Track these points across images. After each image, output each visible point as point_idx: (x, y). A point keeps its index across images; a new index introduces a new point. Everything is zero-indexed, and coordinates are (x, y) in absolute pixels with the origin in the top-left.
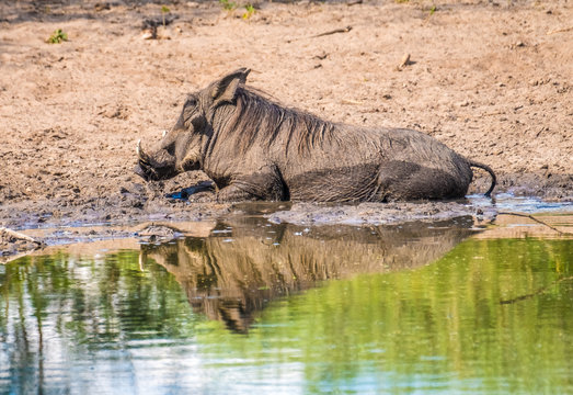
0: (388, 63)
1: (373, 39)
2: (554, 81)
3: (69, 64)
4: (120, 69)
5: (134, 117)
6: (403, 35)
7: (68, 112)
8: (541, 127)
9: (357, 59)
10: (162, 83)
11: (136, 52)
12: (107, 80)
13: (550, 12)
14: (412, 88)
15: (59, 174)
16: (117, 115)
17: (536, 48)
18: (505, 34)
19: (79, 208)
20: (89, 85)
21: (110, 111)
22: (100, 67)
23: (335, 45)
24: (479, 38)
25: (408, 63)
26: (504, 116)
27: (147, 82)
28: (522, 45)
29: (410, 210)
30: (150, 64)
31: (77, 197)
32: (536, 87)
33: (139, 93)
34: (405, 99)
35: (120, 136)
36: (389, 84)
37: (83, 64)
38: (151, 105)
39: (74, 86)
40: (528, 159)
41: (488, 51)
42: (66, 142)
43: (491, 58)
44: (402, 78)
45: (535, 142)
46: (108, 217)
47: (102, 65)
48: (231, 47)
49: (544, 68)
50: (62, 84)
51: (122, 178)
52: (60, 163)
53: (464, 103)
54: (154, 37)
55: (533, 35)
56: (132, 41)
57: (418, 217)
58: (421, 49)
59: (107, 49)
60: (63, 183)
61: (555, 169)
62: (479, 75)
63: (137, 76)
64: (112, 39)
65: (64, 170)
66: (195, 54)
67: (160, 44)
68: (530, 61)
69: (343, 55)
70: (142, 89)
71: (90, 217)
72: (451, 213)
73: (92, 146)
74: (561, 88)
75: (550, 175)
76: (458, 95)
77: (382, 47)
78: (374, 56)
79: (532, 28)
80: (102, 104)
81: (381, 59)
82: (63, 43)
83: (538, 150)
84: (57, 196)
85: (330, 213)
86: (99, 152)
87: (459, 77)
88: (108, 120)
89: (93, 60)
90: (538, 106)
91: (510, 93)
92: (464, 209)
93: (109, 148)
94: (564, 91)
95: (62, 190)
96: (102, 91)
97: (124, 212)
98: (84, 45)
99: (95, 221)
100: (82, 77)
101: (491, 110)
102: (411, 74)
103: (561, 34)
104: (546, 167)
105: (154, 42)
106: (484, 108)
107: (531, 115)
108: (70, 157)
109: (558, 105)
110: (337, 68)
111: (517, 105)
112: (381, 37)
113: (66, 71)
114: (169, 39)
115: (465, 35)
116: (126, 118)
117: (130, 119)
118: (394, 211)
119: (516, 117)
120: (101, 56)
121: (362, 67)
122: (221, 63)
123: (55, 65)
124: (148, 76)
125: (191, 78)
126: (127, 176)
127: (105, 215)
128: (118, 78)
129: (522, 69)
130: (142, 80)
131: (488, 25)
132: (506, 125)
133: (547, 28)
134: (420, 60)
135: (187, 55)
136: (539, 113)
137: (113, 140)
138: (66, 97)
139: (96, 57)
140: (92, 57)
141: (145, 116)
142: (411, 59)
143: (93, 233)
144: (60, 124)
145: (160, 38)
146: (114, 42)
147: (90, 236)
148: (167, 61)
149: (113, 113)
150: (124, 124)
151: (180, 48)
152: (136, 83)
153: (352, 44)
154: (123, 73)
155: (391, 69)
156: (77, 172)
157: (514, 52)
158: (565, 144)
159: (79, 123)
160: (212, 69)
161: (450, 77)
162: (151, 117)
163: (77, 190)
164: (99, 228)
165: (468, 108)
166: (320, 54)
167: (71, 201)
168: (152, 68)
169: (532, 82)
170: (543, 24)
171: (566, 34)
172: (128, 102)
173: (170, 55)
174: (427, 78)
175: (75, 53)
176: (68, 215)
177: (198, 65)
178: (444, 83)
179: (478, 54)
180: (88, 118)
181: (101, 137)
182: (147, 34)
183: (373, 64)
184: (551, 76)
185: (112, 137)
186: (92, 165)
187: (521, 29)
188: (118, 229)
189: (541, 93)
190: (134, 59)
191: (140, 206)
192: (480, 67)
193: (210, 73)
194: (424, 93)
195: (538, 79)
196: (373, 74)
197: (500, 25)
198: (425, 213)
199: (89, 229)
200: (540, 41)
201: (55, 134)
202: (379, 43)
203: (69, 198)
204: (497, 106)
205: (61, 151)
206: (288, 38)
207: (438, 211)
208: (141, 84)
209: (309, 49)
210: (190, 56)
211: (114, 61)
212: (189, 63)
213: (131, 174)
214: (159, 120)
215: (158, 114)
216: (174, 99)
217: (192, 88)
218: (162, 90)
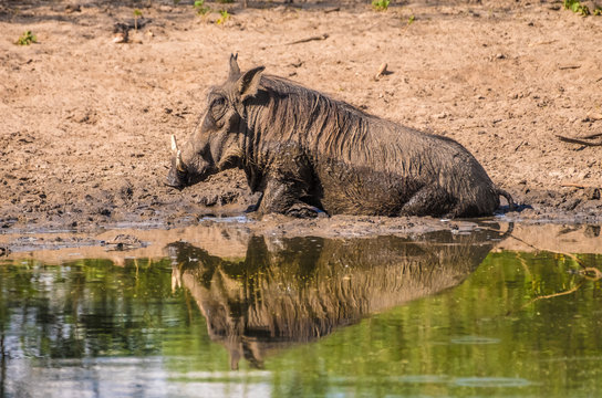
0: (365, 73)
1: (350, 48)
2: (534, 94)
3: (38, 66)
4: (89, 73)
5: (103, 122)
6: (381, 44)
7: (35, 116)
8: (519, 141)
9: (333, 67)
10: (133, 88)
11: (107, 56)
12: (77, 84)
13: (531, 24)
14: (389, 99)
15: (25, 179)
16: (86, 120)
17: (517, 61)
18: (485, 45)
19: (45, 214)
20: (58, 89)
21: (79, 115)
22: (69, 71)
23: (311, 53)
24: (458, 49)
25: (385, 72)
26: (482, 130)
27: (117, 86)
28: (502, 57)
29: (383, 223)
30: (121, 68)
31: (43, 202)
32: (515, 101)
33: (109, 98)
34: (381, 110)
35: (88, 142)
36: (365, 94)
37: (52, 67)
38: (120, 110)
39: (42, 89)
40: (506, 174)
41: (467, 63)
42: (34, 147)
43: (470, 70)
44: (378, 88)
45: (514, 156)
46: (75, 224)
47: (72, 68)
48: (204, 53)
49: (524, 81)
50: (30, 87)
51: (90, 184)
52: (26, 167)
53: (442, 115)
54: (126, 40)
55: (513, 48)
56: (103, 44)
57: (392, 231)
58: (400, 59)
59: (77, 52)
60: (29, 187)
61: (533, 185)
62: (457, 87)
63: (107, 81)
64: (82, 42)
65: (31, 175)
66: (167, 59)
67: (131, 48)
68: (510, 73)
69: (318, 63)
70: (112, 94)
71: (56, 223)
72: (426, 228)
73: (59, 151)
74: (541, 101)
75: (528, 191)
76: (435, 107)
77: (360, 56)
78: (351, 65)
79: (513, 40)
80: (71, 108)
81: (358, 69)
82: (32, 45)
83: (517, 165)
84: (23, 201)
85: (302, 225)
86: (66, 157)
87: (437, 88)
88: (76, 125)
89: (63, 62)
90: (517, 120)
91: (489, 106)
92: (440, 224)
93: (77, 153)
94: (545, 105)
95: (28, 195)
96: (70, 95)
97: (91, 220)
98: (54, 47)
99: (60, 227)
100: (51, 81)
101: (470, 122)
102: (388, 84)
103: (542, 47)
104: (525, 183)
105: (126, 46)
106: (462, 120)
107: (510, 128)
108: (37, 162)
109: (538, 119)
110: (312, 77)
111: (496, 118)
112: (358, 45)
113: (34, 74)
114: (141, 43)
115: (443, 46)
116: (94, 123)
117: (99, 124)
118: (367, 224)
119: (494, 130)
120: (70, 59)
121: (338, 77)
122: (194, 69)
123: (23, 67)
124: (118, 80)
125: (162, 84)
126: (94, 183)
127: (71, 222)
128: (88, 81)
129: (502, 82)
130: (112, 85)
131: (468, 36)
132: (484, 139)
133: (528, 40)
134: (398, 70)
135: (159, 60)
136: (518, 127)
137: (81, 146)
138: (34, 100)
139: (66, 60)
140: (61, 60)
141: (114, 121)
142: (388, 69)
143: (59, 240)
144: (28, 128)
145: (132, 42)
146: (84, 45)
147: (56, 243)
148: (139, 66)
149: (81, 118)
150: (93, 129)
151: (152, 53)
152: (106, 87)
153: (328, 53)
154: (92, 77)
155: (368, 78)
156: (43, 177)
157: (493, 64)
158: (544, 160)
159: (47, 127)
160: (184, 75)
161: (427, 88)
162: (120, 122)
163: (43, 196)
164: (66, 235)
165: (445, 120)
166: (295, 62)
167: (37, 207)
168: (122, 72)
169: (511, 95)
170: (525, 36)
171: (548, 47)
172: (97, 107)
173: (142, 60)
174: (404, 88)
175: (44, 56)
176: (34, 221)
177: (170, 70)
178: (421, 94)
179: (457, 65)
180: (56, 122)
181: (69, 142)
182: (118, 38)
183: (349, 73)
184: (531, 89)
185: (80, 142)
186: (58, 170)
187: (501, 40)
188: (84, 236)
189: (520, 107)
190: (104, 63)
191: (107, 213)
192: (458, 79)
193: (182, 79)
194: (402, 104)
195: (518, 92)
196: (348, 84)
197: (480, 36)
198: (400, 227)
199: (54, 236)
200: (521, 54)
201: (22, 138)
202: (355, 52)
203: (35, 203)
204: (476, 119)
205: (27, 155)
206: (263, 44)
207: (412, 225)
208: (111, 89)
209: (284, 56)
210: (162, 61)
211: (84, 64)
212: (160, 69)
213: (98, 180)
214: (129, 126)
215: (128, 120)
216: (145, 104)
217: (163, 94)
218: (133, 95)
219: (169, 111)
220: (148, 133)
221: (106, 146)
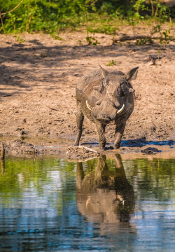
5: (144, 99)
10: (157, 84)
11: (146, 71)
16: (136, 98)
27: (150, 84)
30: (152, 76)
33: (146, 89)
35: (137, 107)
38: (151, 94)
51: (137, 126)
54: (154, 64)
56: (144, 66)
63: (146, 81)
64: (135, 65)
66: (171, 72)
67: (156, 67)
70: (148, 87)
82: (114, 66)
98: (123, 67)
105: (154, 67)
114: (160, 65)
116: (140, 100)
117: (142, 100)
124: (151, 81)
125: (169, 83)
130: (148, 83)
135: (168, 72)
141: (148, 99)
145: (157, 65)
147: (122, 151)
148: (159, 75)
150: (139, 102)
151: (166, 70)
152: (145, 84)
162: (151, 99)
164: (126, 147)
168: (152, 78)
172: (141, 93)
173: (161, 72)
177: (173, 77)
182: (151, 63)
190: (145, 74)
208: (148, 85)
212: (169, 77)
213: (141, 124)
214: (155, 101)
215: (154, 98)
216: (162, 91)
217: (170, 87)
218: (156, 87)
219: (172, 95)
220: (163, 104)
221: (145, 109)
